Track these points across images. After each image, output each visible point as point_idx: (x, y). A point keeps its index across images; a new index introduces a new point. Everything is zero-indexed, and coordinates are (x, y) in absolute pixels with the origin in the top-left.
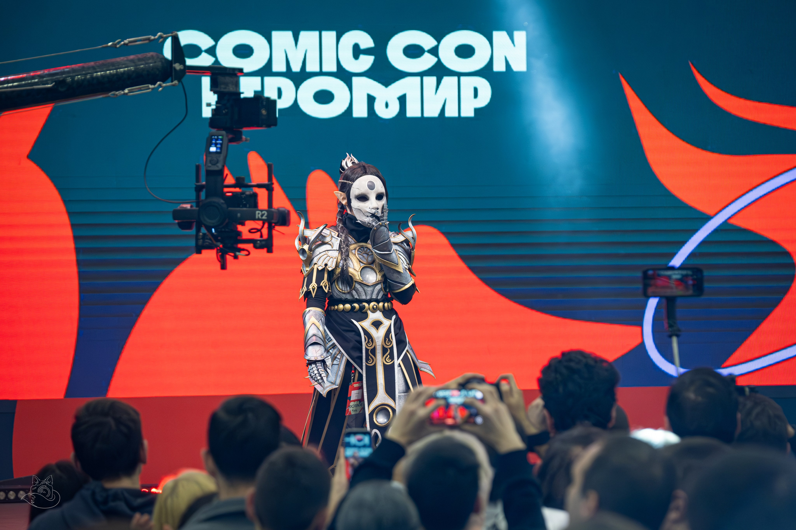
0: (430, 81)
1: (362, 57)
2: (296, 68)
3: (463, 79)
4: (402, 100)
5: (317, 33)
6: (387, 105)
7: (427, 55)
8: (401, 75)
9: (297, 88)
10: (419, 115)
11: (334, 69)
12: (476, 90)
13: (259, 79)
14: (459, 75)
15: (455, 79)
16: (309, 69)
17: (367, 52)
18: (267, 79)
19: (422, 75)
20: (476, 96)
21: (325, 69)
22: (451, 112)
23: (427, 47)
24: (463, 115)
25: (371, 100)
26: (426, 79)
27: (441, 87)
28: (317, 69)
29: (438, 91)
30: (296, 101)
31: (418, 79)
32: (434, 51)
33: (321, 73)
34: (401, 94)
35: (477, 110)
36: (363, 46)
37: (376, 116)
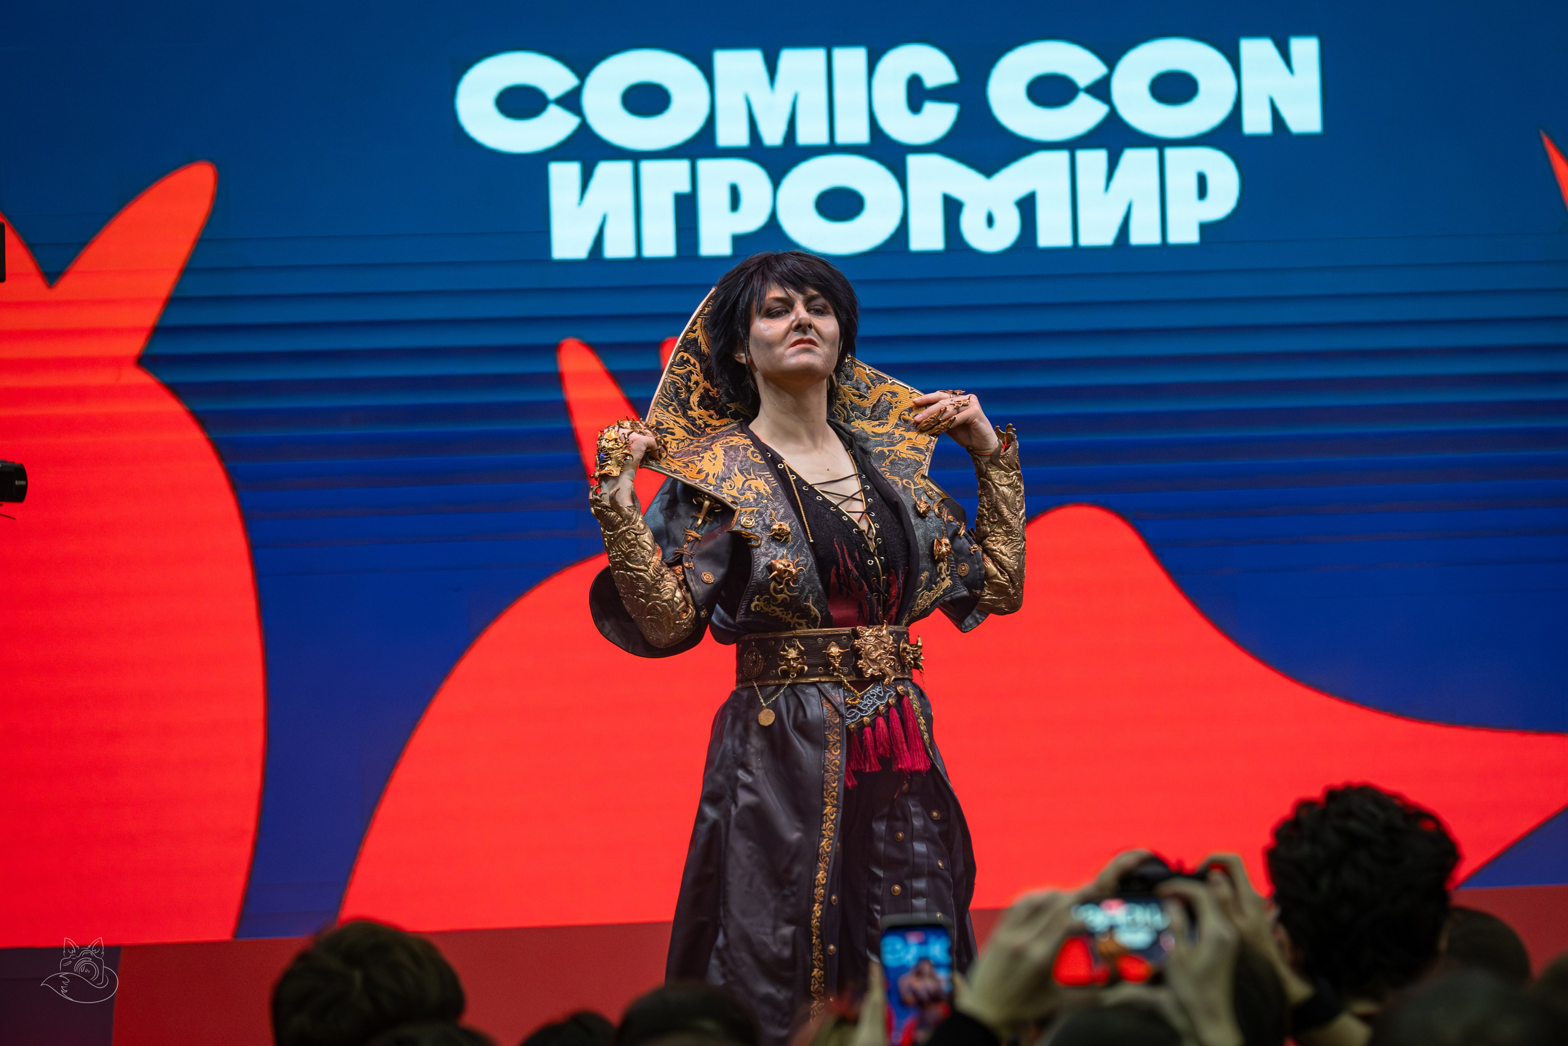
0: (1093, 160)
2: (773, 135)
3: (1170, 153)
4: (1027, 206)
8: (1024, 147)
9: (776, 183)
12: (1202, 180)
13: (684, 165)
14: (1161, 144)
15: (1152, 154)
16: (804, 137)
17: (942, 94)
18: (704, 165)
19: (1072, 146)
20: (1202, 192)
21: (841, 139)
22: (1144, 234)
24: (1173, 238)
25: (952, 208)
26: (1082, 155)
30: (773, 216)
31: (1064, 156)
32: (1101, 90)
33: (832, 148)
34: (1022, 192)
35: (1206, 229)
37: (966, 246)
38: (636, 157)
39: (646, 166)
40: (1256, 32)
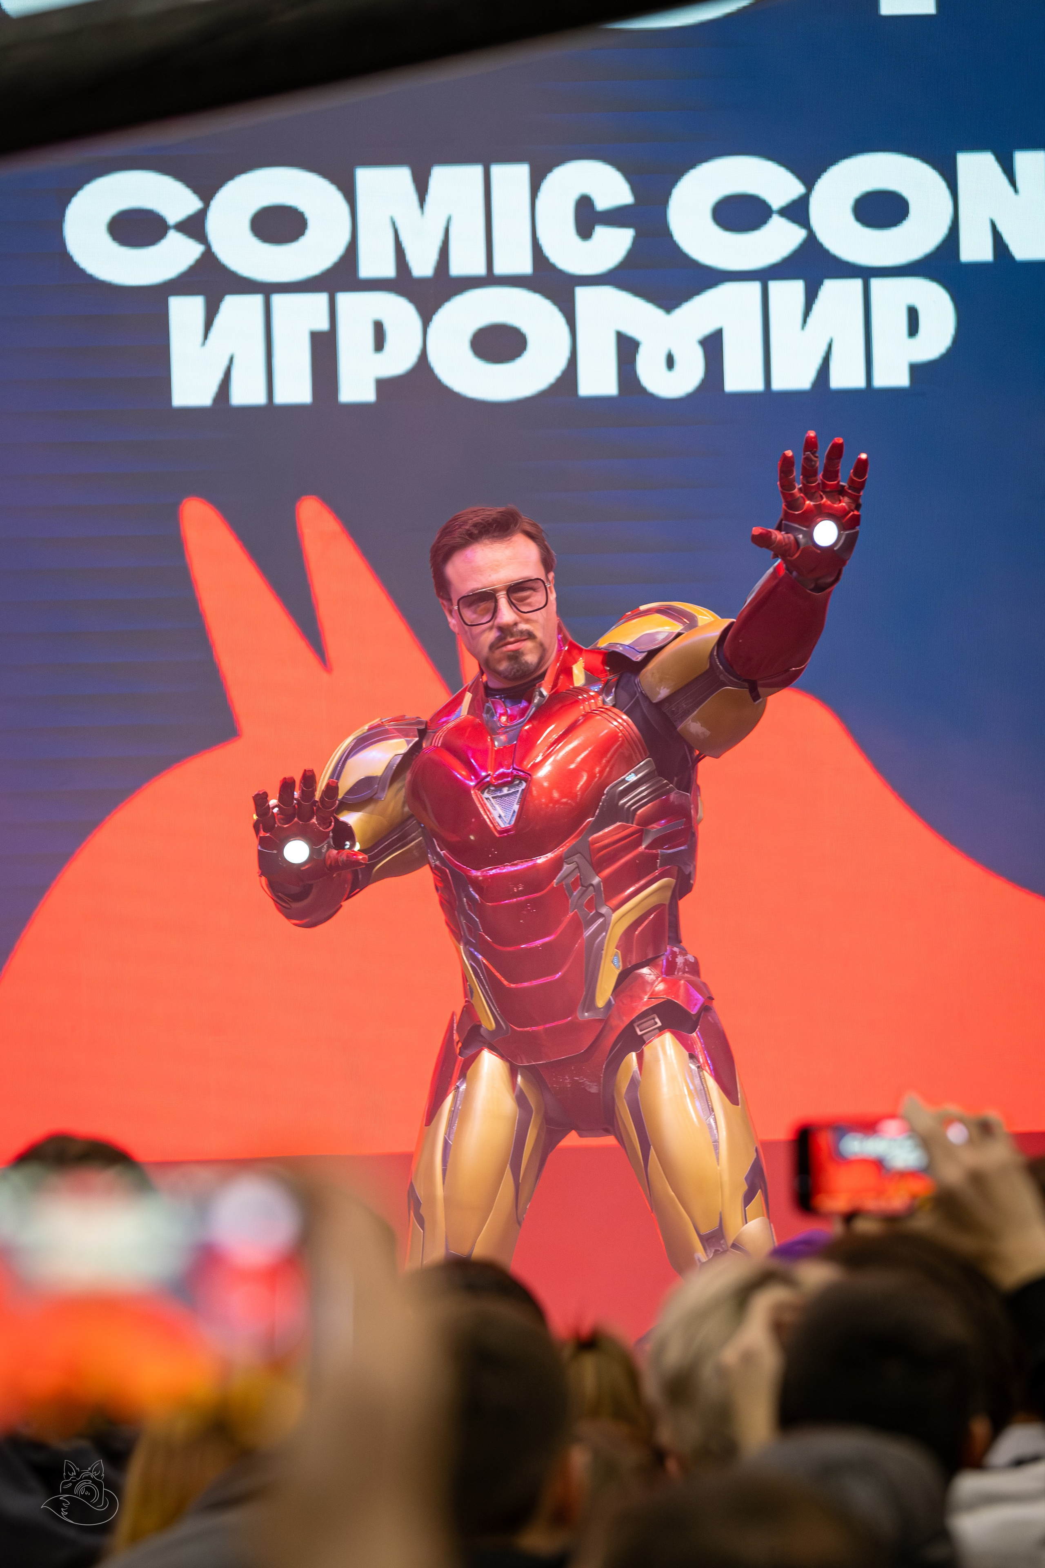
0: (789, 293)
1: (601, 232)
2: (423, 266)
3: (877, 284)
4: (713, 345)
5: (476, 171)
6: (670, 362)
7: (777, 222)
8: (709, 278)
9: (426, 320)
10: (758, 386)
11: (525, 266)
12: (913, 315)
13: (322, 299)
14: (866, 274)
15: (856, 284)
16: (457, 268)
17: (616, 217)
18: (344, 299)
19: (765, 276)
20: (913, 328)
21: (500, 269)
22: (846, 377)
23: (777, 202)
24: (879, 382)
25: (627, 348)
26: (773, 286)
27: (817, 307)
28: (480, 270)
29: (810, 320)
30: (423, 356)
31: (755, 287)
32: (798, 212)
33: (490, 280)
34: (707, 329)
35: (916, 369)
36: (602, 204)
37: (643, 391)
38: (267, 290)
39: (277, 300)
40: (975, 145)
